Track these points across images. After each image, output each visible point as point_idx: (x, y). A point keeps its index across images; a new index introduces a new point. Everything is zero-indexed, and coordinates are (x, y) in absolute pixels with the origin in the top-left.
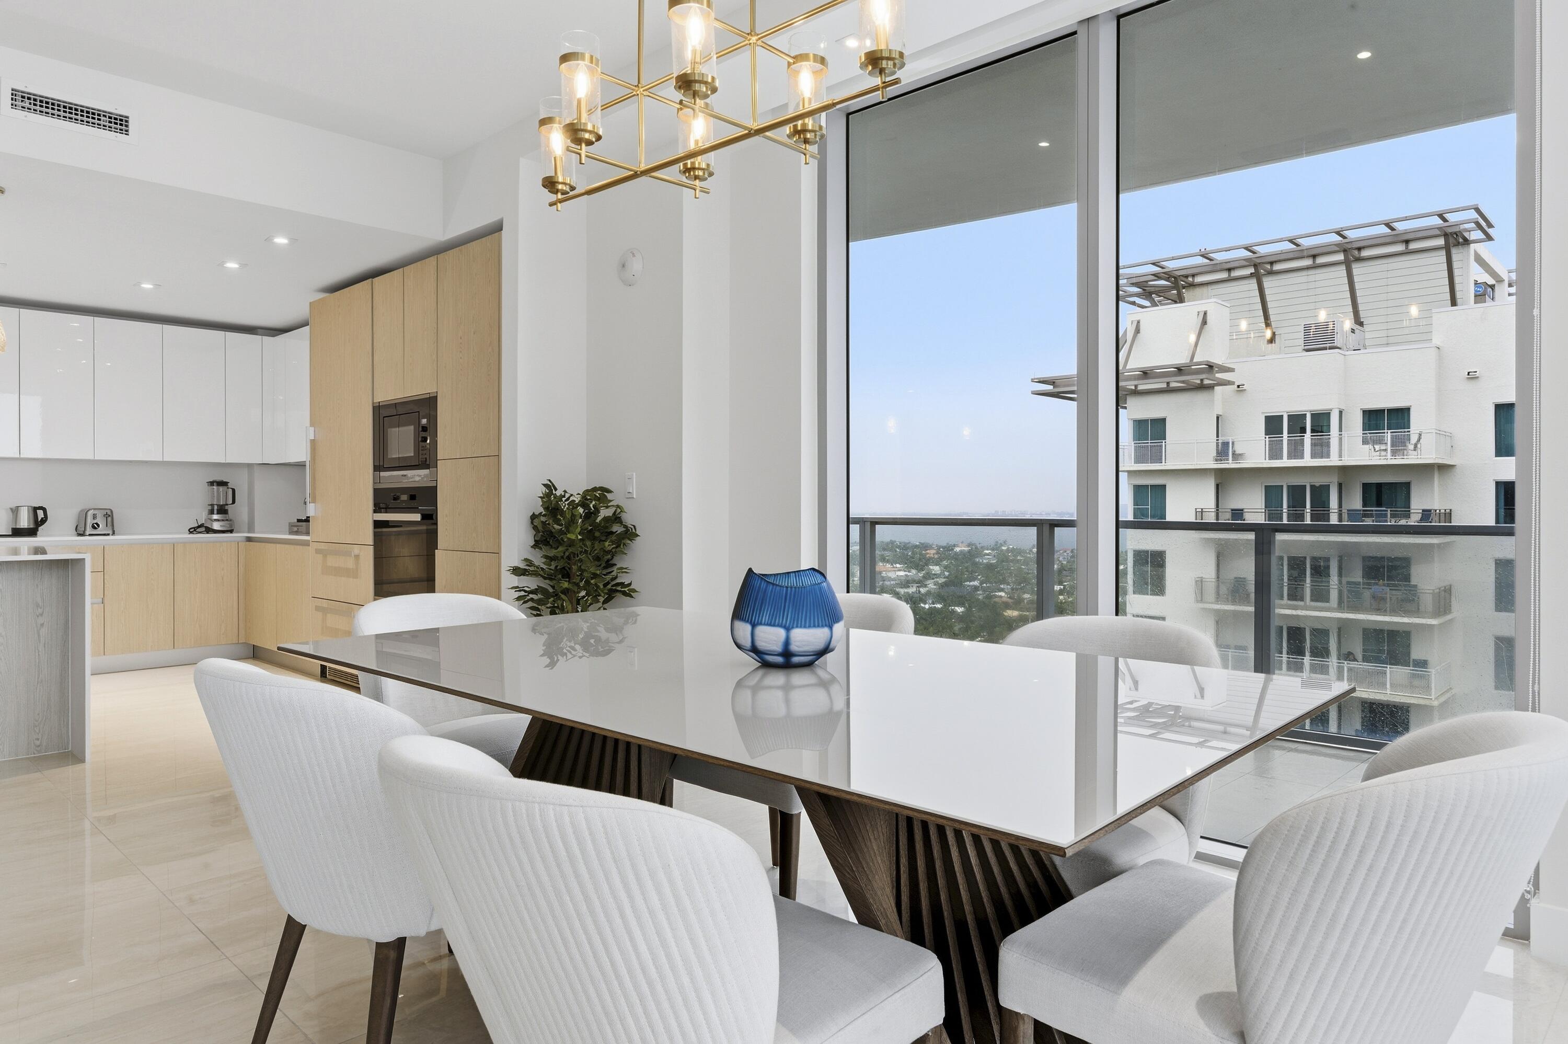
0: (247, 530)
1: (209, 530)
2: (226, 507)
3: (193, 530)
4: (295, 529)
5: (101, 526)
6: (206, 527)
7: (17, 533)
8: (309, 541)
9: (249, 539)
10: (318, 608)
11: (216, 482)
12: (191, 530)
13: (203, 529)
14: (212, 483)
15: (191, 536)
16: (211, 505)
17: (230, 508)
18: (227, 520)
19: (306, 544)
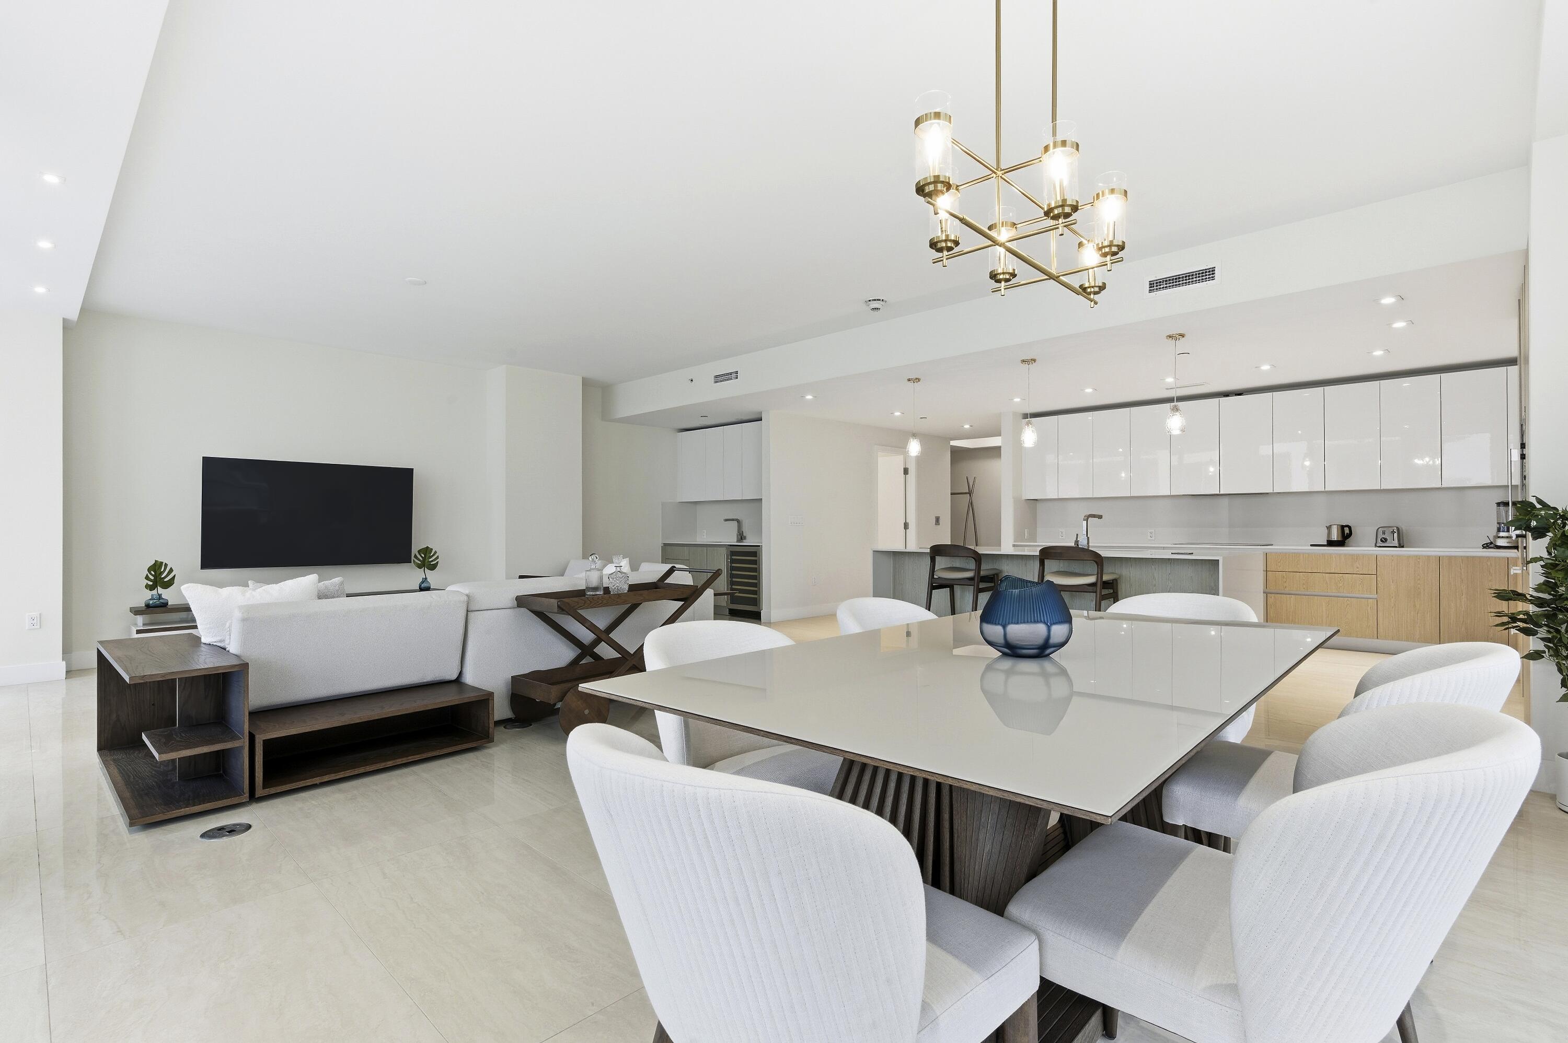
3: (1486, 546)
5: (1388, 541)
6: (1494, 543)
7: (1331, 543)
11: (1504, 503)
12: (1483, 547)
13: (1492, 545)
14: (1499, 504)
16: (1502, 524)
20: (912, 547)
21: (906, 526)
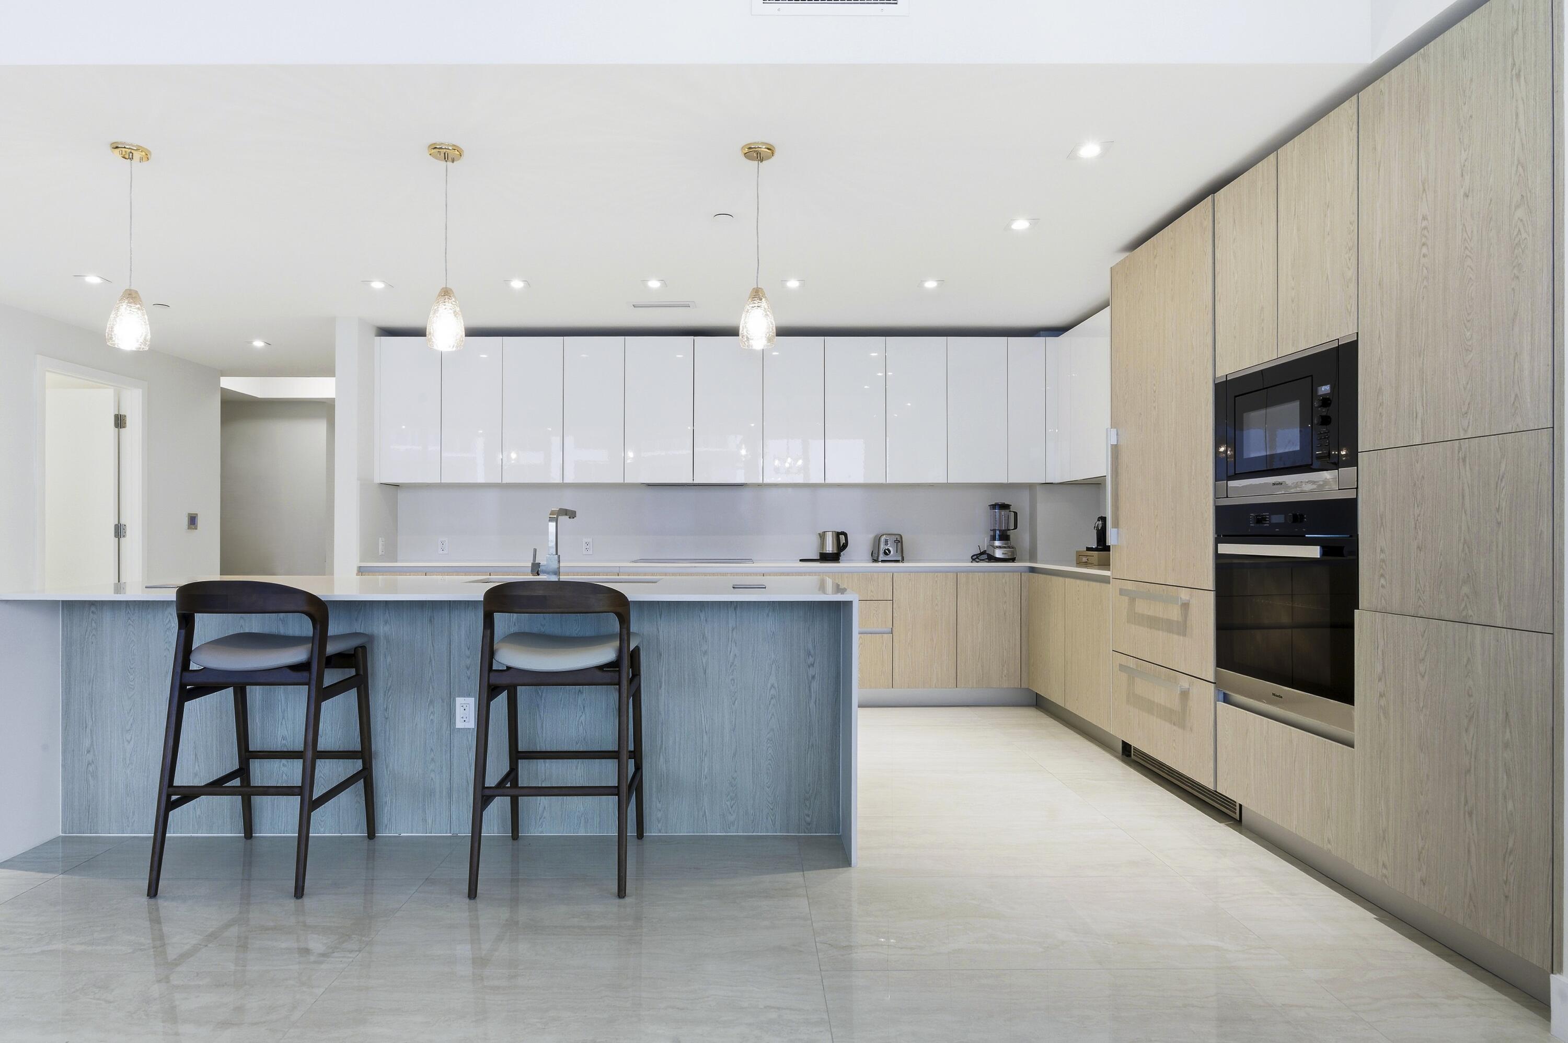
0: (1028, 557)
1: (992, 558)
2: (1009, 533)
3: (976, 558)
4: (1084, 559)
5: (892, 553)
6: (988, 554)
7: (825, 557)
8: (1109, 576)
9: (1032, 570)
10: (1122, 668)
11: (998, 505)
12: (974, 558)
13: (985, 557)
14: (994, 506)
15: (975, 564)
16: (993, 530)
17: (1012, 534)
18: (1009, 547)
19: (1105, 580)
20: (135, 592)
21: (119, 531)
